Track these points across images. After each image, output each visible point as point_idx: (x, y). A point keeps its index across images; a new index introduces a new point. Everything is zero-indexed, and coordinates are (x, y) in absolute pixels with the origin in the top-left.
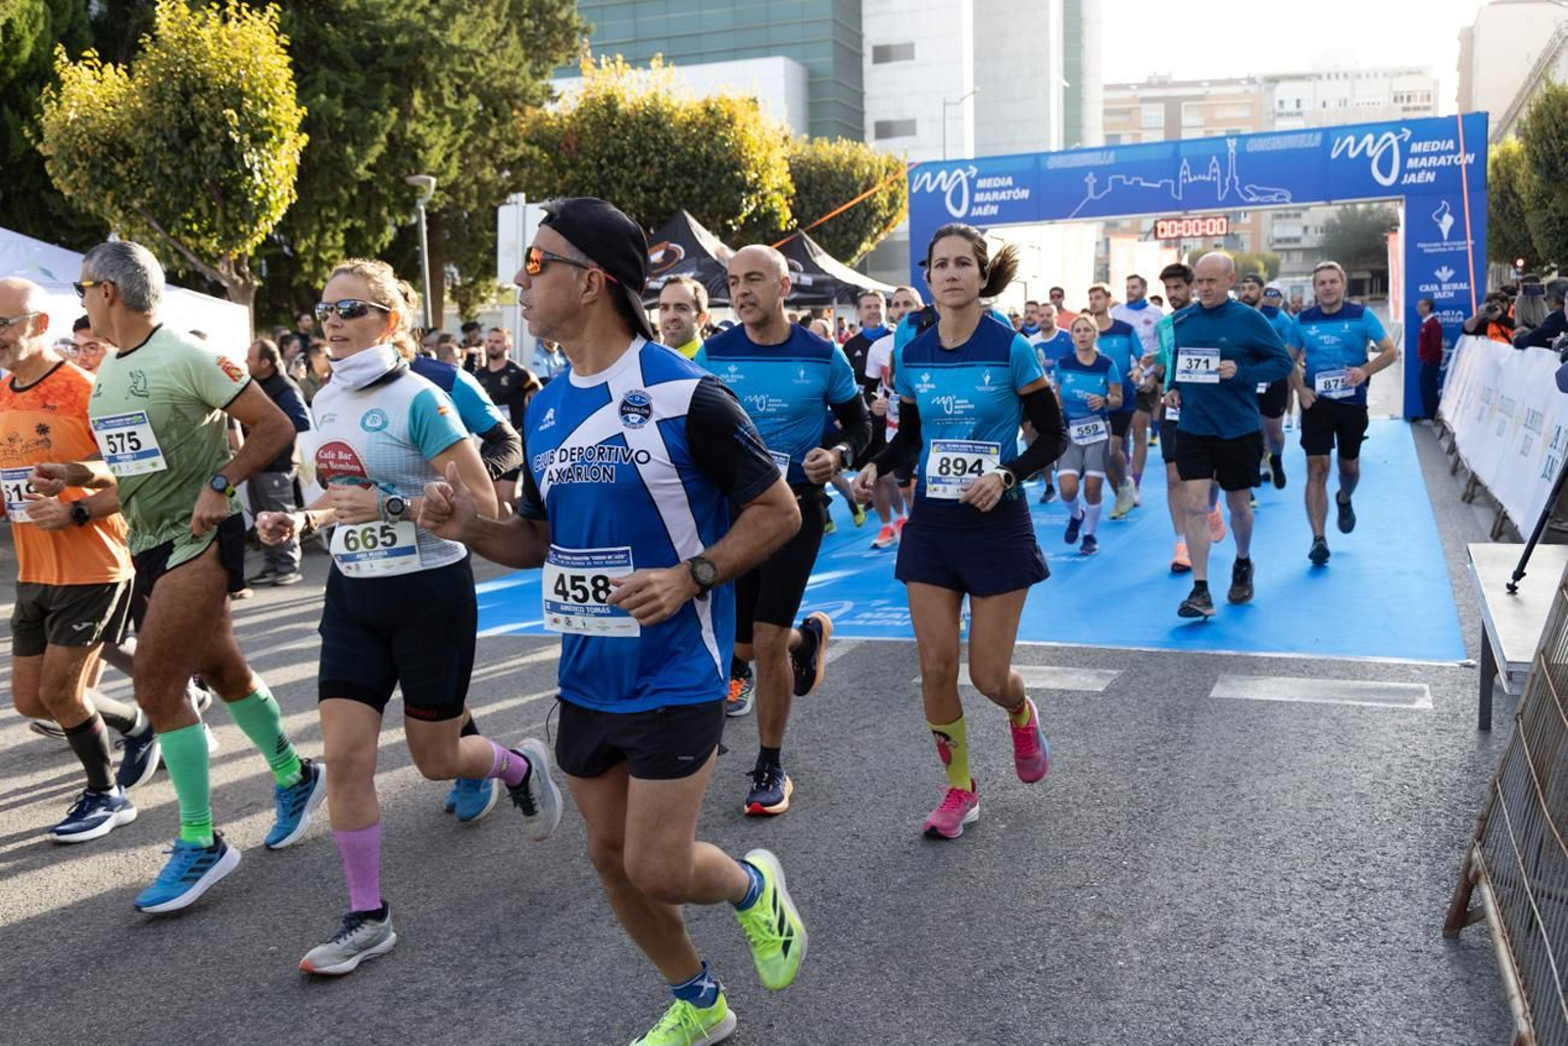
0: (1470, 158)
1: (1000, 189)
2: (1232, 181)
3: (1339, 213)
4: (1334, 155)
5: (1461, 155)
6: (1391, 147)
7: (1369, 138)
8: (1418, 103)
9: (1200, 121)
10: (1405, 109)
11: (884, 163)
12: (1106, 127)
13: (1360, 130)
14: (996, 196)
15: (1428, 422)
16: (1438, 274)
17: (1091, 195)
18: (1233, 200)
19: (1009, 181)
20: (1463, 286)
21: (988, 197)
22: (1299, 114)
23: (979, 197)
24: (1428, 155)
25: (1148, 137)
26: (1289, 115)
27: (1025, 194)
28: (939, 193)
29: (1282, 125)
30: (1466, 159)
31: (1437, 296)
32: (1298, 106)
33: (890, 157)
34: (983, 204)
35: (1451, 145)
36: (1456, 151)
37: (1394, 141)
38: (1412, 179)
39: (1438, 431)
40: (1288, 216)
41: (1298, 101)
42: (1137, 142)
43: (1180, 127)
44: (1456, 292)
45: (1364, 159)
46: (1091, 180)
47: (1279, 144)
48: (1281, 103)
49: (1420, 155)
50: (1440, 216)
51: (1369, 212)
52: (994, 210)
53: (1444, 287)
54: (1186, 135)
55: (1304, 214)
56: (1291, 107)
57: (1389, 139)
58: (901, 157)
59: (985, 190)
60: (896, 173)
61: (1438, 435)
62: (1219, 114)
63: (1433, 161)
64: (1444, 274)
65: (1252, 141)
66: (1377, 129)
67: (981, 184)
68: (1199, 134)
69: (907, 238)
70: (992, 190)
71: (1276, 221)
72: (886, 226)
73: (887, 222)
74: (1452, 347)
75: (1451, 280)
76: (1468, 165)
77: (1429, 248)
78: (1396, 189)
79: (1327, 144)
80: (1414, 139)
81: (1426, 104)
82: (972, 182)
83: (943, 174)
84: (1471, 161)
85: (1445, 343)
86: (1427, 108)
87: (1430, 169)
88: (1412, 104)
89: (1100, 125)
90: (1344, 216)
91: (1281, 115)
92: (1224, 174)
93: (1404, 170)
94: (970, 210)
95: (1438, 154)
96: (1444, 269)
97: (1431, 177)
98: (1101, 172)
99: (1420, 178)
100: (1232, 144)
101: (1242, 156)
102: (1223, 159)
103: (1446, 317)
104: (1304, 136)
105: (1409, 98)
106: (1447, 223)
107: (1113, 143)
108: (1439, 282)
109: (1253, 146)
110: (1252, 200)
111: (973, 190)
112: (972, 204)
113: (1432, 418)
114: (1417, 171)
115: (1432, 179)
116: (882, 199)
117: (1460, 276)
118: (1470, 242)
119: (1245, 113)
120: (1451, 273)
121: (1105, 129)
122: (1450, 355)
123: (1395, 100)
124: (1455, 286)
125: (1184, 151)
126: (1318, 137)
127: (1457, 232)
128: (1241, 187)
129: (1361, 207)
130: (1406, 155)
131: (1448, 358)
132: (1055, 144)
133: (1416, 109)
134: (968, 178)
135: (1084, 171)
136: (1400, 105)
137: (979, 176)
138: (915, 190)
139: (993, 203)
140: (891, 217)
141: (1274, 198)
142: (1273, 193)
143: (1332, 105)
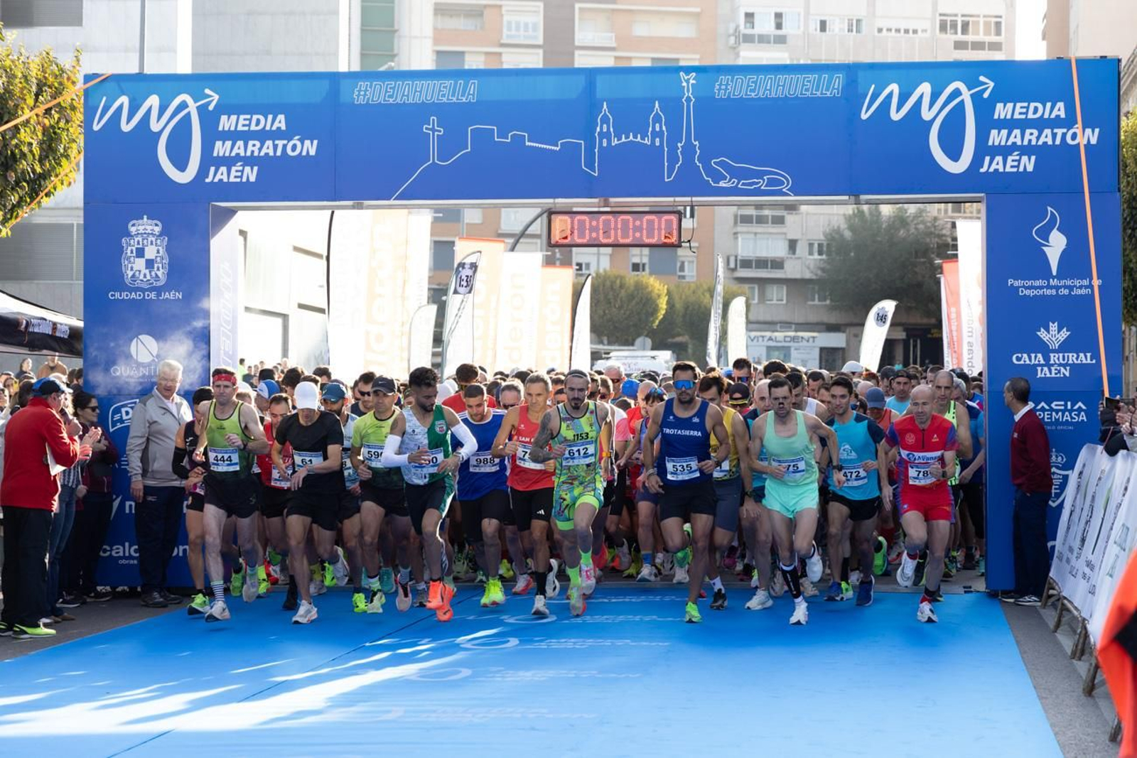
0: (1092, 136)
1: (263, 136)
2: (689, 149)
3: (848, 219)
4: (864, 116)
5: (1078, 128)
6: (961, 105)
7: (925, 88)
8: (981, 37)
9: (607, 39)
10: (959, 45)
11: (34, 72)
12: (438, 36)
13: (910, 72)
14: (253, 147)
15: (1030, 601)
16: (1042, 334)
17: (433, 158)
18: (692, 184)
19: (281, 122)
20: (1085, 359)
21: (239, 149)
22: (781, 40)
23: (221, 149)
24: (1024, 125)
25: (512, 60)
26: (763, 39)
27: (311, 148)
28: (144, 134)
29: (750, 55)
30: (1086, 137)
31: (1043, 373)
32: (779, 26)
33: (47, 61)
34: (229, 162)
35: (1060, 110)
36: (1069, 122)
37: (966, 96)
38: (998, 164)
39: (1050, 616)
40: (761, 220)
41: (779, 16)
42: (493, 66)
43: (571, 48)
44: (1074, 367)
45: (915, 123)
46: (433, 129)
47: (770, 88)
48: (749, 16)
49: (1010, 124)
50: (1045, 234)
51: (901, 221)
52: (251, 174)
53: (1054, 358)
54: (583, 60)
55: (790, 218)
56: (765, 25)
57: (957, 93)
58: (66, 61)
59: (233, 136)
60: (58, 93)
61: (1052, 624)
62: (641, 30)
63: (1031, 136)
64: (1054, 335)
65: (724, 78)
66: (938, 72)
67: (226, 123)
68: (605, 61)
69: (77, 219)
70: (246, 136)
71: (742, 228)
72: (34, 192)
73: (36, 186)
74: (1070, 465)
75: (1065, 347)
76: (1088, 146)
77: (1027, 288)
78: (971, 181)
79: (852, 96)
80: (1002, 95)
81: (994, 39)
82: (209, 120)
83: (153, 101)
84: (1094, 141)
85: (1056, 458)
86: (996, 46)
87: (1026, 150)
88: (970, 38)
89: (429, 31)
90: (857, 223)
91: (748, 39)
92: (674, 136)
93: (983, 149)
94: (203, 171)
95: (1040, 124)
96: (1054, 327)
97: (1028, 164)
98: (453, 115)
99: (1009, 165)
100: (688, 82)
101: (706, 104)
102: (673, 107)
103: (1056, 412)
104: (813, 77)
105: (965, 27)
106: (1056, 245)
107: (451, 66)
108: (1045, 349)
109: (726, 88)
110: (722, 184)
111: (211, 134)
112: (208, 160)
113: (1039, 594)
114: (1005, 151)
115: (1030, 168)
116: (30, 139)
117: (1080, 340)
118: (1096, 282)
119: (685, 30)
120: (1065, 334)
121: (436, 41)
122: (1066, 478)
123: (943, 27)
124: (1072, 358)
125: (603, 88)
126: (838, 81)
127: (1073, 262)
128: (705, 160)
129: (886, 210)
130: (986, 123)
131: (1063, 486)
132: (346, 60)
133: (978, 46)
134: (202, 110)
135: (423, 111)
136: (951, 38)
137: (224, 109)
138: (96, 127)
139: (249, 161)
140: (44, 176)
141: (762, 184)
142: (760, 175)
143: (837, 27)
